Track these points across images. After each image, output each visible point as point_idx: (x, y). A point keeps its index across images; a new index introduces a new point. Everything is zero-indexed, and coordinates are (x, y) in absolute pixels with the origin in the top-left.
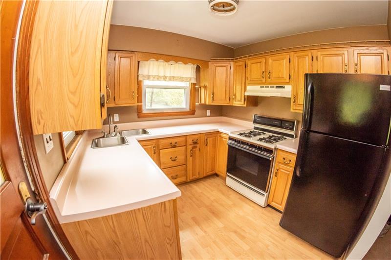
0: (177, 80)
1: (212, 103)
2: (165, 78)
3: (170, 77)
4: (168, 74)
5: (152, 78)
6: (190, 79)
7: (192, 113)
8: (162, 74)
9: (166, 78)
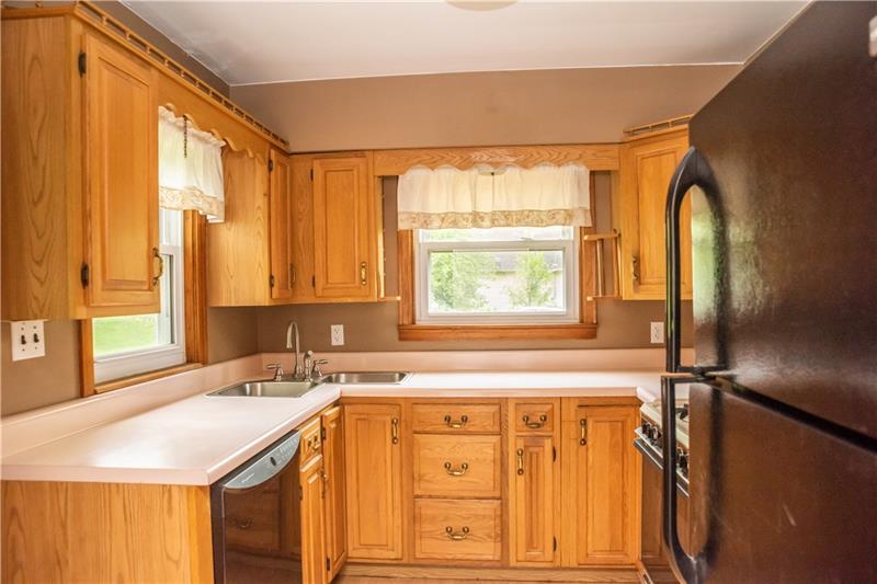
0: (519, 222)
1: (636, 290)
2: (476, 219)
3: (494, 213)
4: (485, 206)
5: (437, 223)
6: (569, 215)
7: (586, 331)
8: (466, 206)
9: (482, 219)
